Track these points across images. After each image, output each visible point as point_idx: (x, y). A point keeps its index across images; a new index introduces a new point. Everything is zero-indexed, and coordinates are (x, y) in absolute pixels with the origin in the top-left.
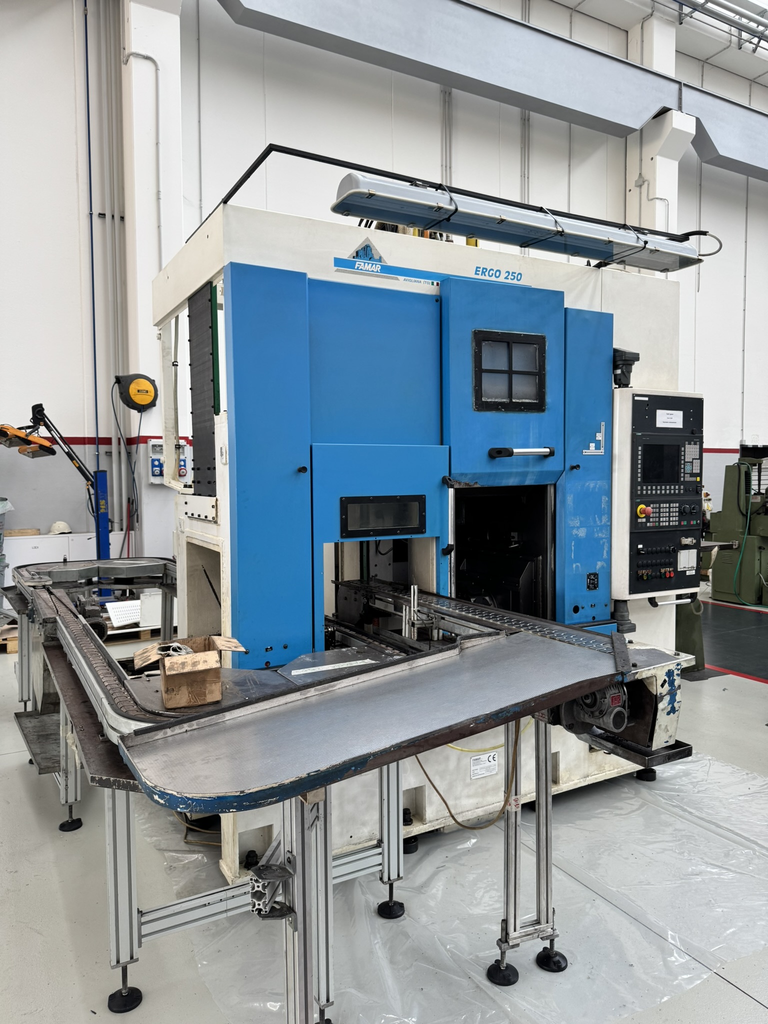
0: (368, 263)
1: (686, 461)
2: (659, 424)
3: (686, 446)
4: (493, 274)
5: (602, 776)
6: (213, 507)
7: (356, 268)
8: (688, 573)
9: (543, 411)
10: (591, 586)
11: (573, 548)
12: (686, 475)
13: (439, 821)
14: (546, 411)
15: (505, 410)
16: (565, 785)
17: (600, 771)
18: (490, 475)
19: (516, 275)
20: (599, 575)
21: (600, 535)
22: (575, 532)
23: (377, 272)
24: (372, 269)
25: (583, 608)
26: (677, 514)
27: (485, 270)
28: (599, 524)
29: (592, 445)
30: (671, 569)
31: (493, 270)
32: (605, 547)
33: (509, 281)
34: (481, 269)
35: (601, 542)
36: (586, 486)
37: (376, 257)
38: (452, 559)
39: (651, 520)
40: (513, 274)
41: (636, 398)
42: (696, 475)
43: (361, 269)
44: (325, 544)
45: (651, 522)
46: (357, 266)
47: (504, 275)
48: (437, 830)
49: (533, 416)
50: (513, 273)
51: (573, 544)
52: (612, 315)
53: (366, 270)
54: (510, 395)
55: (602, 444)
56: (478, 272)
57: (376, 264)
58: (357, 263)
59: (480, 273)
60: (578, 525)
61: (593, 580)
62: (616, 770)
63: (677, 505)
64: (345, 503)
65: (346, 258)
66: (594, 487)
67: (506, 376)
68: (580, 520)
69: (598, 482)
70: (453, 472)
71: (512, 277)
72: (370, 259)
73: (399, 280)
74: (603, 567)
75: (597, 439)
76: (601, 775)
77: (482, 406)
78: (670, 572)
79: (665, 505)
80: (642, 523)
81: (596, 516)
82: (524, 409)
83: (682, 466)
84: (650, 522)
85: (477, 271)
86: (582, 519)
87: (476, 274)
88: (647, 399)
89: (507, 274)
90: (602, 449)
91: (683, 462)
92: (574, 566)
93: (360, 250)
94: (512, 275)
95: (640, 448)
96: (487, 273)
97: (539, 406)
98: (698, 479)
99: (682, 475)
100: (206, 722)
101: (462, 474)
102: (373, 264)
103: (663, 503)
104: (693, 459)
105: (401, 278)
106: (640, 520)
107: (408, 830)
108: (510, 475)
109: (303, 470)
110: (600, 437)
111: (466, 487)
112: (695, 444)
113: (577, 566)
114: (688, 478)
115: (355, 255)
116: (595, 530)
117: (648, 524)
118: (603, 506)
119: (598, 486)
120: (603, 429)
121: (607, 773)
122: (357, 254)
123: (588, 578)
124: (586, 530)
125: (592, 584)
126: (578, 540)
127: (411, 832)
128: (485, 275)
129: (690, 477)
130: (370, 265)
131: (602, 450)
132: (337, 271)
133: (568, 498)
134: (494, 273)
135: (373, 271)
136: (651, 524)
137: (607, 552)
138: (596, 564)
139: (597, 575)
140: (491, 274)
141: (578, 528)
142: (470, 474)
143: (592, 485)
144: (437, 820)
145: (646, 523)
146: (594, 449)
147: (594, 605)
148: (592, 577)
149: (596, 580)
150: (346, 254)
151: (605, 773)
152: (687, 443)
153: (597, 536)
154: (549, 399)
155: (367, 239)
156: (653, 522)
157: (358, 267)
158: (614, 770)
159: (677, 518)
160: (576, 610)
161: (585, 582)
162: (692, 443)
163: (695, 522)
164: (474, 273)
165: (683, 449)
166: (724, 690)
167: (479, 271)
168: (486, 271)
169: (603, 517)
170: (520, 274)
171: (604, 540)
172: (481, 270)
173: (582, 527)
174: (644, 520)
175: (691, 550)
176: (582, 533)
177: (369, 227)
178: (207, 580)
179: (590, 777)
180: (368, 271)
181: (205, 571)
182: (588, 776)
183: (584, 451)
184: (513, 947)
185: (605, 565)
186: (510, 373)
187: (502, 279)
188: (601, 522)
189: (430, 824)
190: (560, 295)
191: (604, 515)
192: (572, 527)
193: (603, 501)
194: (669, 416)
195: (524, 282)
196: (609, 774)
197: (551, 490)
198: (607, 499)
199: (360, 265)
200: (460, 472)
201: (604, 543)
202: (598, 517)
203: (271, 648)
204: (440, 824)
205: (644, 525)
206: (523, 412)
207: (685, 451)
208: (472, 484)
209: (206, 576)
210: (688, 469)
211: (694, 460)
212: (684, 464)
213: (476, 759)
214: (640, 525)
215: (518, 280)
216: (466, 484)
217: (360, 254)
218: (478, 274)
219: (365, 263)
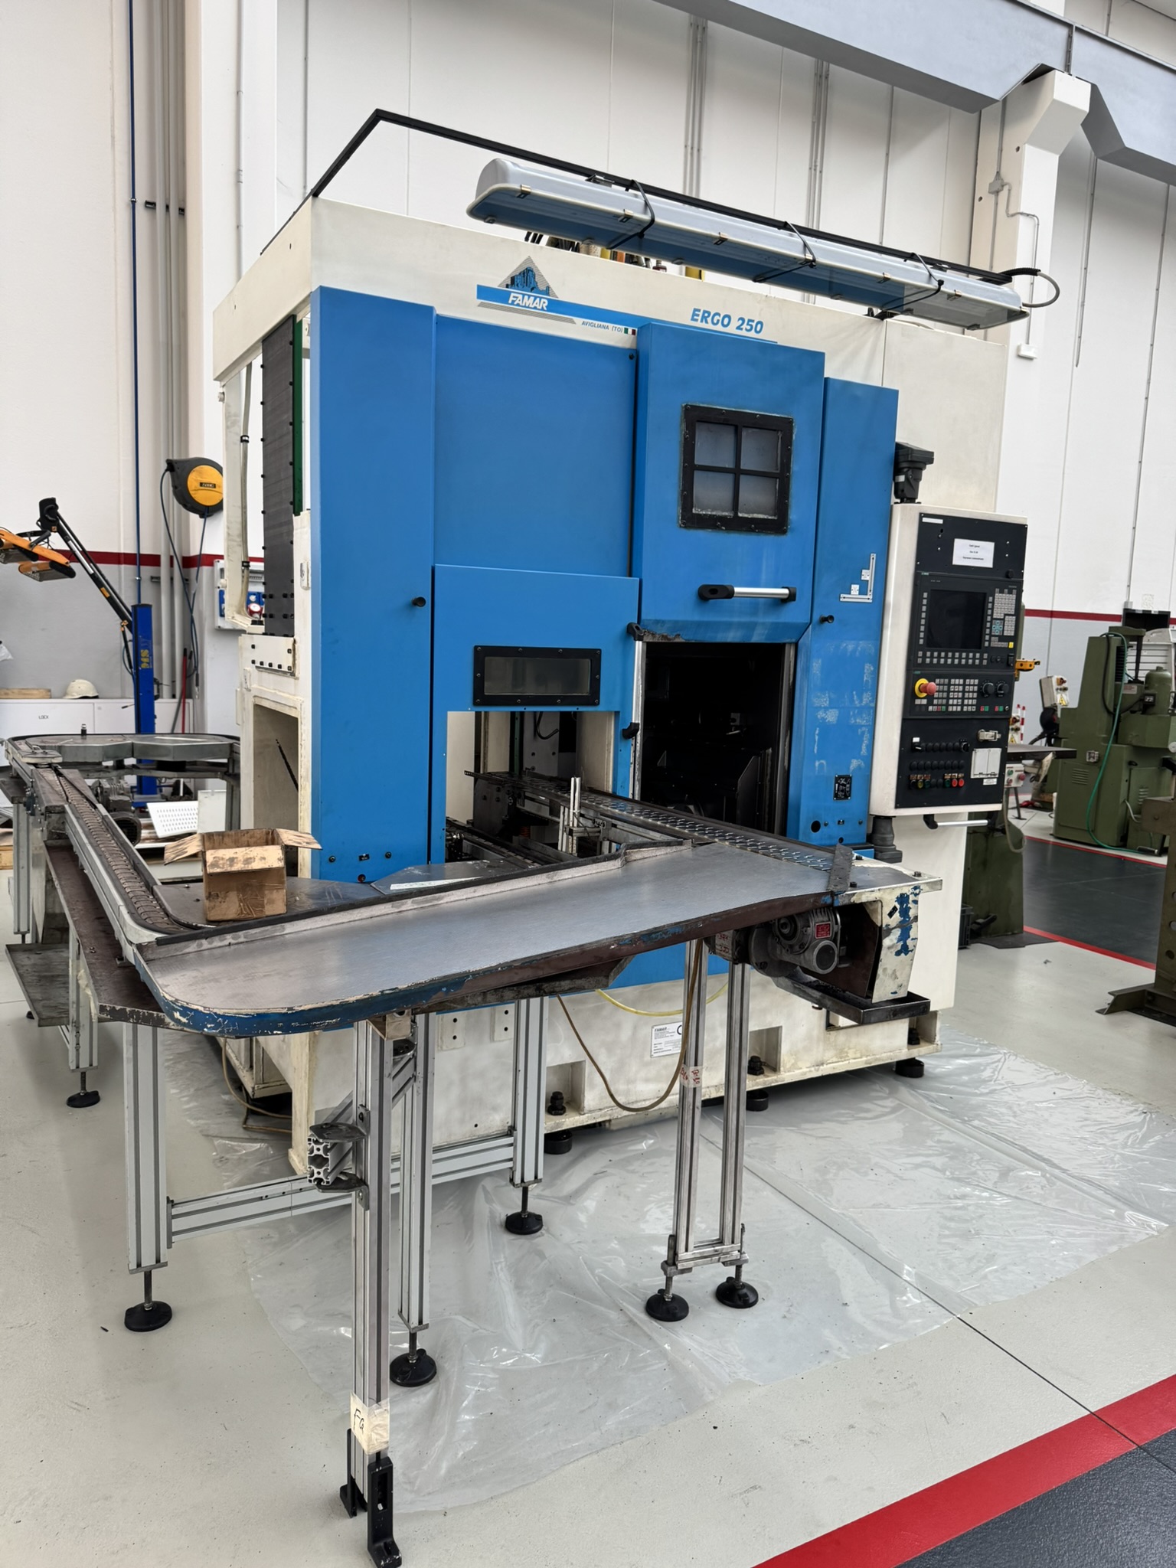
0: (529, 296)
1: (994, 617)
2: (958, 560)
3: (996, 595)
4: (718, 321)
5: (843, 1065)
6: (289, 651)
7: (510, 302)
8: (986, 782)
9: (784, 532)
10: (840, 793)
11: (817, 737)
12: (993, 638)
13: (603, 1111)
14: (789, 534)
15: (726, 529)
16: (788, 1074)
17: (841, 1058)
18: (699, 625)
19: (754, 324)
20: (853, 779)
21: (858, 720)
22: (821, 714)
23: (542, 309)
24: (535, 305)
25: (826, 825)
26: (975, 695)
27: (706, 315)
28: (858, 705)
29: (855, 588)
30: (960, 775)
31: (719, 315)
32: (865, 739)
33: (743, 333)
34: (702, 311)
35: (860, 730)
36: (842, 648)
37: (542, 287)
38: (638, 745)
39: (935, 702)
40: (750, 323)
41: (925, 520)
42: (1008, 639)
43: (518, 305)
44: (449, 713)
45: (935, 705)
46: (511, 299)
47: (735, 323)
48: (600, 1124)
49: (768, 540)
50: (749, 320)
51: (817, 732)
52: (896, 393)
53: (525, 307)
54: (735, 506)
55: (871, 586)
56: (695, 317)
57: (541, 298)
58: (512, 295)
59: (699, 318)
60: (826, 704)
61: (843, 785)
62: (864, 1059)
63: (976, 681)
64: (482, 655)
65: (496, 287)
66: (854, 651)
67: (730, 477)
68: (829, 697)
69: (861, 642)
70: (643, 617)
71: (749, 328)
72: (532, 289)
73: (575, 323)
74: (859, 767)
75: (863, 578)
76: (841, 1063)
77: (692, 520)
78: (958, 779)
79: (957, 681)
80: (921, 705)
81: (854, 693)
82: (756, 528)
83: (988, 625)
84: (933, 705)
85: (694, 315)
86: (832, 696)
87: (693, 319)
88: (940, 521)
89: (741, 322)
90: (869, 593)
91: (989, 618)
92: (817, 764)
93: (517, 276)
94: (748, 324)
95: (925, 595)
96: (709, 319)
97: (777, 525)
98: (1011, 645)
99: (987, 637)
100: (257, 935)
101: (657, 622)
102: (536, 298)
103: (955, 678)
104: (1005, 615)
105: (579, 320)
106: (918, 702)
107: (558, 1121)
108: (729, 626)
109: (419, 602)
110: (867, 575)
111: (663, 641)
112: (1010, 592)
113: (821, 765)
114: (995, 643)
115: (509, 282)
116: (851, 713)
117: (930, 708)
118: (865, 679)
119: (859, 649)
120: (873, 563)
121: (851, 1061)
122: (513, 282)
123: (836, 782)
124: (837, 712)
125: (842, 791)
126: (825, 728)
127: (563, 1123)
128: (707, 322)
129: (999, 641)
130: (532, 298)
131: (870, 596)
132: (481, 305)
133: (814, 664)
134: (721, 319)
135: (535, 308)
136: (935, 708)
137: (867, 746)
138: (850, 763)
139: (851, 778)
140: (715, 321)
141: (826, 709)
142: (670, 621)
143: (850, 647)
144: (600, 1109)
145: (927, 706)
146: (857, 593)
147: (843, 821)
148: (843, 782)
149: (848, 786)
150: (496, 279)
151: (847, 1062)
152: (997, 590)
153: (853, 722)
154: (793, 515)
155: (529, 259)
156: (937, 705)
157: (513, 301)
158: (861, 1058)
159: (975, 702)
160: (816, 827)
161: (832, 787)
162: (1006, 590)
163: (1001, 709)
164: (690, 318)
165: (991, 599)
166: (1045, 963)
167: (698, 315)
168: (709, 316)
169: (865, 695)
170: (760, 323)
171: (864, 729)
172: (701, 313)
173: (832, 708)
174: (924, 702)
175: (992, 749)
176: (832, 716)
177: (538, 242)
178: (284, 761)
179: (825, 1066)
180: (528, 307)
181: (280, 747)
182: (822, 1064)
183: (842, 596)
184: (683, 1271)
185: (863, 764)
186: (737, 472)
187: (732, 329)
188: (861, 701)
189: (589, 1115)
190: (818, 358)
191: (866, 692)
192: (817, 708)
193: (866, 671)
194: (973, 549)
195: (766, 335)
196: (855, 1063)
197: (790, 652)
198: (872, 669)
199: (517, 298)
200: (654, 618)
201: (863, 733)
202: (856, 694)
203: (367, 856)
204: (605, 1115)
205: (923, 708)
206: (753, 533)
207: (993, 603)
208: (671, 637)
209: (281, 756)
210: (997, 629)
211: (1007, 617)
212: (991, 622)
213: (661, 1030)
214: (917, 709)
215: (756, 332)
216: (663, 636)
217: (518, 281)
218: (697, 320)
219: (524, 295)
